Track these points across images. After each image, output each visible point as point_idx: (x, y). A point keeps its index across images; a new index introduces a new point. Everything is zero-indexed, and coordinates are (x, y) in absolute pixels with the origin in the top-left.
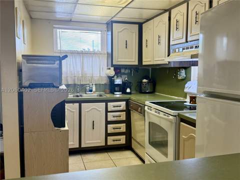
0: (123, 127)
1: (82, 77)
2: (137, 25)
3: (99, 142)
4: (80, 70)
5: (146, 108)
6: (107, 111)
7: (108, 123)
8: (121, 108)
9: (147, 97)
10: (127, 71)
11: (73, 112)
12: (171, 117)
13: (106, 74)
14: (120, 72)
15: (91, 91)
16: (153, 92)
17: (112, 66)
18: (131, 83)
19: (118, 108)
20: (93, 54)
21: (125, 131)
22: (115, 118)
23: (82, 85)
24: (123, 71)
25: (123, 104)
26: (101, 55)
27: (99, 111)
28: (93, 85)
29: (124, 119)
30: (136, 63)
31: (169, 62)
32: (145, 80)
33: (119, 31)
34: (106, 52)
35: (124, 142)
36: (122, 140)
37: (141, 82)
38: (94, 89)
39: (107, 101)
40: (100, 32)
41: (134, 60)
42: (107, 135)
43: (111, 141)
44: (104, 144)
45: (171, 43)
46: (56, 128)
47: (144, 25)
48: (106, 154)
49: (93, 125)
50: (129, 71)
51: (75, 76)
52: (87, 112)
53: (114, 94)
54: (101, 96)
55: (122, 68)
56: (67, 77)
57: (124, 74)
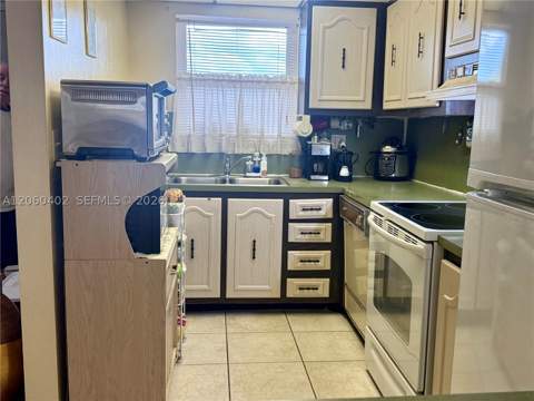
0: (324, 259)
1: (237, 136)
2: (375, 10)
3: (268, 288)
4: (233, 120)
5: (371, 217)
6: (287, 220)
7: (288, 246)
8: (322, 214)
9: (393, 189)
10: (345, 125)
11: (209, 217)
12: (421, 245)
13: (295, 132)
14: (329, 126)
15: (257, 170)
16: (407, 178)
17: (308, 111)
18: (352, 154)
19: (315, 213)
20: (267, 82)
21: (328, 267)
22: (307, 236)
23: (237, 156)
24: (335, 124)
25: (327, 204)
26: (283, 86)
27: (270, 218)
28: (261, 156)
29: (329, 240)
30: (368, 105)
31: (441, 102)
32: (388, 149)
33: (327, 24)
34: (296, 79)
35: (326, 294)
36: (322, 288)
37: (379, 153)
38: (264, 167)
39: (287, 196)
40: (285, 30)
41: (361, 98)
42: (287, 273)
43: (295, 289)
44: (277, 295)
45: (448, 54)
46: (138, 255)
47: (389, 8)
48: (283, 317)
49: (254, 250)
50: (351, 125)
51: (221, 135)
52: (241, 218)
53: (310, 179)
54: (278, 183)
55: (334, 117)
56: (204, 136)
57: (338, 131)
